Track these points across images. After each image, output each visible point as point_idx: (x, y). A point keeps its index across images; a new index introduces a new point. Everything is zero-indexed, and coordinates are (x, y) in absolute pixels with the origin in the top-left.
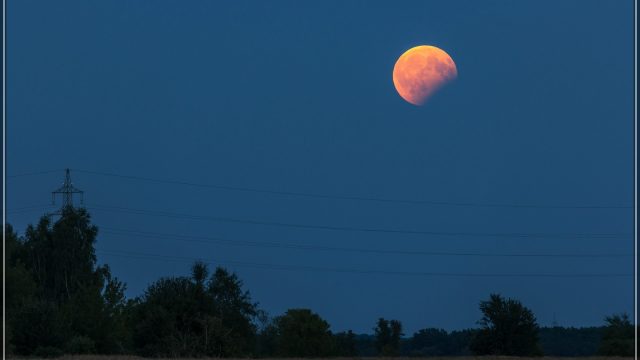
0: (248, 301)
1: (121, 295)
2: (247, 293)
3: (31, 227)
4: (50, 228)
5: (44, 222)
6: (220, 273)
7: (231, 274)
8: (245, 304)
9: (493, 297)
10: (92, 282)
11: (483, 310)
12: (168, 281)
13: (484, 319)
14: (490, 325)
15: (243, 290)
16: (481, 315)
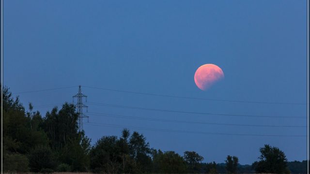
0: (148, 147)
1: (89, 144)
2: (148, 143)
3: (48, 113)
4: (57, 113)
5: (55, 110)
6: (135, 134)
7: (140, 135)
8: (147, 148)
9: (266, 146)
10: (75, 138)
11: (261, 152)
12: (107, 138)
13: (262, 156)
14: (264, 159)
15: (146, 142)
16: (260, 154)
